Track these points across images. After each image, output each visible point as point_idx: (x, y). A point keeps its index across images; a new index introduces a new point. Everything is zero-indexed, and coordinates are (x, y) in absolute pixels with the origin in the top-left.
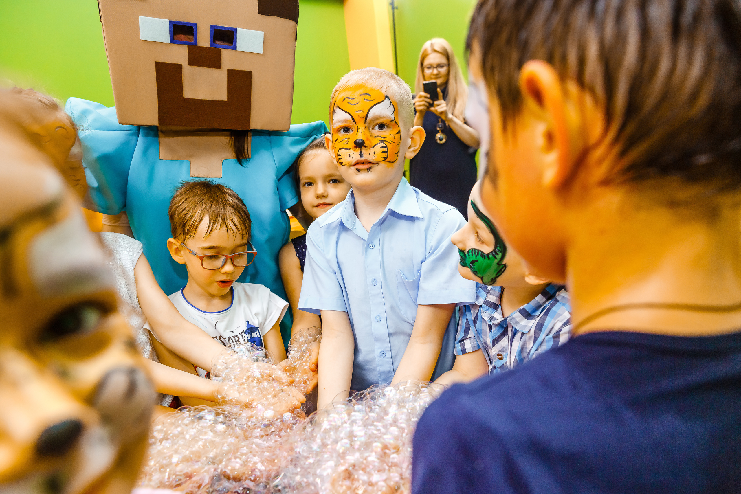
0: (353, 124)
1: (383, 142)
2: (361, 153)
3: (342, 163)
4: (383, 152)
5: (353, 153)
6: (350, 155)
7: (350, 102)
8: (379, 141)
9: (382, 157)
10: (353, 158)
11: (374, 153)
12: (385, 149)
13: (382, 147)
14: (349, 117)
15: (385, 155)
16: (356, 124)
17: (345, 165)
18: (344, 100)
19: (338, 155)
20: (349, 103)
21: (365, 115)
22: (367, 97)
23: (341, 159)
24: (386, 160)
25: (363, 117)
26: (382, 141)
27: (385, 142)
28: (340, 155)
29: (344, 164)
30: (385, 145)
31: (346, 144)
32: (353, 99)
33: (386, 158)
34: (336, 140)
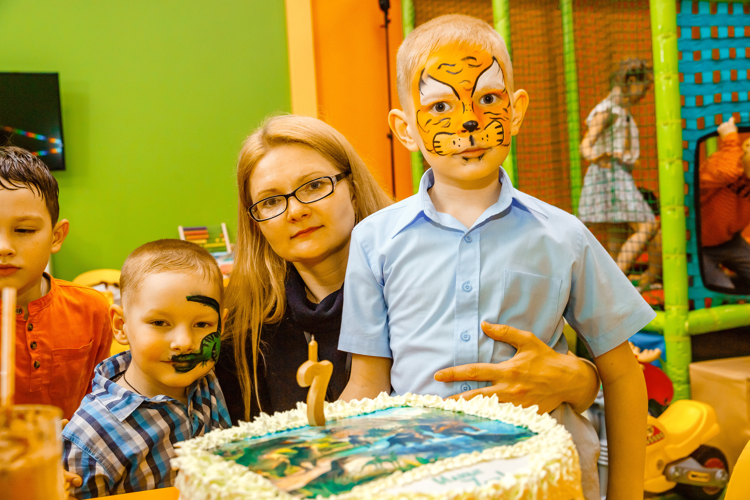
0: (455, 100)
1: (497, 120)
2: (471, 139)
3: (442, 152)
4: (498, 134)
5: (460, 140)
6: (454, 142)
7: (449, 70)
8: (492, 120)
9: (498, 140)
10: (459, 146)
11: (487, 136)
12: (500, 130)
13: (496, 128)
14: (449, 90)
15: (500, 137)
16: (459, 99)
17: (447, 154)
18: (439, 67)
19: (434, 142)
20: (447, 71)
21: (472, 86)
22: (471, 62)
23: (439, 147)
24: (502, 144)
25: (470, 90)
26: (495, 120)
27: (498, 120)
28: (439, 142)
29: (445, 154)
30: (500, 124)
31: (448, 127)
32: (454, 65)
33: (501, 141)
34: (428, 122)
